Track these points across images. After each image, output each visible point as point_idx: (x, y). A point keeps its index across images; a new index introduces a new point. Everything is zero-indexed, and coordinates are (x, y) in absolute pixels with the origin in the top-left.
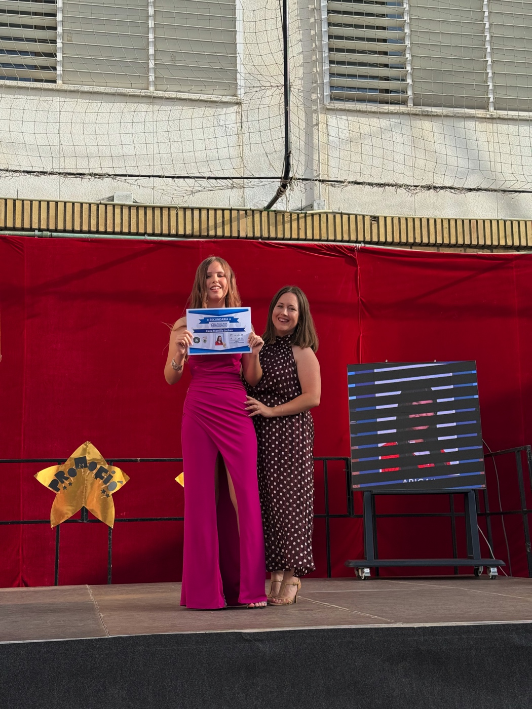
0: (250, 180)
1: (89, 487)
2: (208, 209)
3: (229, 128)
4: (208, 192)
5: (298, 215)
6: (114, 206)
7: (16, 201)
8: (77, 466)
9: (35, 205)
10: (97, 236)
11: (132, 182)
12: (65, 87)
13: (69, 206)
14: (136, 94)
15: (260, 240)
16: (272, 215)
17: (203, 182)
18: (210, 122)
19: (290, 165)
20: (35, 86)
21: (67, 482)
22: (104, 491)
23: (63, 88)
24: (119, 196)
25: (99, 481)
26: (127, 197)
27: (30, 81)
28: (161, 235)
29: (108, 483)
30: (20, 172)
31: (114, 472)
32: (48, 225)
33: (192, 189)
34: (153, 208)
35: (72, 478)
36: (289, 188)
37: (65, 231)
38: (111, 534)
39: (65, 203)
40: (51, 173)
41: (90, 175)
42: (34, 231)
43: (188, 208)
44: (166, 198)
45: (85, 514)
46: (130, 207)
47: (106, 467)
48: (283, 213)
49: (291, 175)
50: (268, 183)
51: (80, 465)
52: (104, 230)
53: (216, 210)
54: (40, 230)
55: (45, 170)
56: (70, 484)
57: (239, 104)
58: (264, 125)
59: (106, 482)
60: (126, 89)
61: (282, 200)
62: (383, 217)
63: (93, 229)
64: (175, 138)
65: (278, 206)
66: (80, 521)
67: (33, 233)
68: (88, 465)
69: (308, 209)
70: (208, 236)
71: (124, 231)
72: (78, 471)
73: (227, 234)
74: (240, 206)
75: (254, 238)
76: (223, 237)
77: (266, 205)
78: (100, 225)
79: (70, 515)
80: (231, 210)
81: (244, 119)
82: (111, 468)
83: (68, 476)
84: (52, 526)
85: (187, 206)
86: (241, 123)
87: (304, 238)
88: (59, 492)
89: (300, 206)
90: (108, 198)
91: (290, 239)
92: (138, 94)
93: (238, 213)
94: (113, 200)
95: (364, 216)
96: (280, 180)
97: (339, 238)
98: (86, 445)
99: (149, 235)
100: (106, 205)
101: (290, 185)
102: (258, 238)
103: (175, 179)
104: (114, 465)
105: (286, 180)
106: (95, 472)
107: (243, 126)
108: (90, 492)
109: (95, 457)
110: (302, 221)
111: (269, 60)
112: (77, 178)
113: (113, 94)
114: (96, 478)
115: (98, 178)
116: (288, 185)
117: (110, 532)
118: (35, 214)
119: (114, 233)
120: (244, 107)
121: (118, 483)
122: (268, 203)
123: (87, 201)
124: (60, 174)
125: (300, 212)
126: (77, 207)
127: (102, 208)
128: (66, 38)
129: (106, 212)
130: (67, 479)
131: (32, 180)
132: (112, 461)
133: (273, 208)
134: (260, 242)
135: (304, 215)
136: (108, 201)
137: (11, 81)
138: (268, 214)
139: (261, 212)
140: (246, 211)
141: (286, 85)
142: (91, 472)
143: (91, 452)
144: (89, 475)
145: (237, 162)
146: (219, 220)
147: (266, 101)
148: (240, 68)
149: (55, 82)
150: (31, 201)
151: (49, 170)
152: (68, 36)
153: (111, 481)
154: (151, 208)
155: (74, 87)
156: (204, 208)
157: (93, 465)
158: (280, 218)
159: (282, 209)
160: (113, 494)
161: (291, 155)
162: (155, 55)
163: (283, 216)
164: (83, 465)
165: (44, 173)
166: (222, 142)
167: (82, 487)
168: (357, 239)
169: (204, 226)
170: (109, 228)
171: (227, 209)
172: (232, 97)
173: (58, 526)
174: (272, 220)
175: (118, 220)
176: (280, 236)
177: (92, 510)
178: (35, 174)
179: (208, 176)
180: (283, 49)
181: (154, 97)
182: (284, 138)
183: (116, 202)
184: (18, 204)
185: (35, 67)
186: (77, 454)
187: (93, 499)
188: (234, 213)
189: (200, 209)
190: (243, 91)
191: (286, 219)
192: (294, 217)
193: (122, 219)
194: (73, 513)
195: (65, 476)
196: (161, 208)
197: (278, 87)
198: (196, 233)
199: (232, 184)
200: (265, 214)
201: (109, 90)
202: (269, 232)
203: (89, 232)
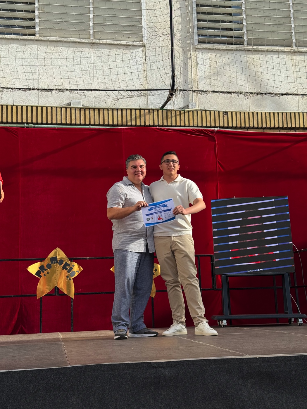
0: (151, 91)
1: (59, 274)
2: (126, 109)
3: (138, 61)
4: (127, 99)
5: (180, 112)
6: (71, 108)
7: (13, 106)
8: (52, 263)
9: (25, 108)
10: (61, 126)
11: (81, 94)
12: (40, 38)
13: (44, 109)
14: (83, 41)
15: (158, 127)
16: (165, 112)
17: (124, 93)
18: (127, 57)
19: (175, 82)
20: (23, 38)
21: (46, 272)
22: (68, 277)
23: (40, 39)
24: (74, 103)
25: (65, 271)
26: (79, 103)
27: (19, 35)
28: (99, 125)
29: (70, 272)
30: (15, 89)
31: (74, 266)
32: (32, 120)
33: (117, 97)
34: (94, 109)
35: (49, 270)
36: (174, 95)
37: (42, 124)
38: (73, 302)
39: (42, 107)
40: (33, 89)
41: (56, 90)
42: (24, 124)
43: (115, 109)
44: (101, 103)
45: (57, 290)
46: (80, 109)
47: (69, 262)
48: (171, 111)
49: (175, 88)
50: (161, 93)
51: (53, 261)
52: (65, 123)
53: (131, 110)
54: (27, 123)
55: (29, 88)
56: (48, 273)
57: (144, 46)
58: (159, 58)
59: (69, 271)
60: (77, 39)
61: (170, 103)
62: (231, 113)
63: (59, 122)
64: (106, 67)
65: (168, 107)
66: (54, 295)
67: (24, 125)
68: (58, 262)
69: (185, 108)
70: (127, 125)
71: (77, 123)
72: (52, 265)
73: (138, 124)
74: (145, 107)
75: (154, 126)
76: (136, 125)
77: (161, 106)
78: (63, 119)
79: (48, 291)
80: (140, 110)
81: (147, 55)
82: (72, 263)
83: (47, 268)
84: (38, 298)
85: (114, 107)
86: (145, 57)
87: (184, 125)
88: (41, 278)
89: (181, 106)
90: (67, 104)
91: (176, 126)
92: (84, 41)
93: (145, 111)
94: (70, 105)
95: (219, 112)
96: (169, 91)
97: (204, 125)
98: (57, 250)
99: (92, 125)
100: (66, 108)
101: (175, 93)
102: (156, 126)
103: (107, 92)
104: (74, 262)
105: (173, 91)
106: (62, 265)
107: (146, 60)
108: (59, 278)
109: (62, 256)
110: (182, 116)
111: (161, 19)
112: (48, 92)
113: (69, 42)
114: (63, 269)
115: (61, 92)
116: (174, 93)
117: (72, 301)
118: (24, 114)
119: (71, 124)
120: (147, 48)
121: (76, 272)
122: (162, 105)
123: (55, 106)
124: (38, 89)
125: (181, 110)
126: (49, 110)
127: (64, 109)
128: (40, 9)
129: (66, 112)
130: (46, 270)
131: (23, 94)
132: (72, 259)
133: (165, 108)
134: (158, 129)
135: (183, 111)
136: (67, 105)
137: (9, 35)
138: (162, 112)
139: (158, 110)
140: (149, 110)
141: (171, 34)
142: (60, 266)
143: (60, 254)
144: (60, 267)
145: (143, 81)
146: (133, 116)
147: (160, 44)
148: (144, 24)
149: (34, 35)
150: (22, 106)
151: (32, 87)
152: (42, 8)
153: (72, 271)
154: (93, 109)
155: (46, 38)
156: (124, 109)
157: (61, 262)
158: (169, 114)
159: (171, 108)
160: (73, 279)
161: (175, 76)
162: (93, 18)
163: (171, 112)
164: (55, 261)
165: (29, 89)
166: (134, 69)
167: (55, 275)
168: (215, 125)
169: (124, 120)
170: (68, 122)
171: (138, 109)
172: (139, 42)
173: (41, 298)
174: (165, 115)
175: (73, 117)
176: (169, 124)
177: (61, 288)
178: (24, 90)
179: (126, 89)
180: (169, 12)
181: (93, 43)
182: (171, 66)
183: (72, 106)
184: (14, 108)
185: (23, 27)
186: (51, 255)
187: (61, 282)
188: (142, 111)
189: (122, 109)
190: (146, 38)
191: (173, 114)
192: (178, 113)
193: (76, 116)
194: (50, 290)
195: (45, 268)
196: (99, 109)
197: (167, 35)
198: (120, 123)
199: (141, 94)
200: (160, 112)
201: (66, 39)
202: (163, 122)
203: (57, 124)
